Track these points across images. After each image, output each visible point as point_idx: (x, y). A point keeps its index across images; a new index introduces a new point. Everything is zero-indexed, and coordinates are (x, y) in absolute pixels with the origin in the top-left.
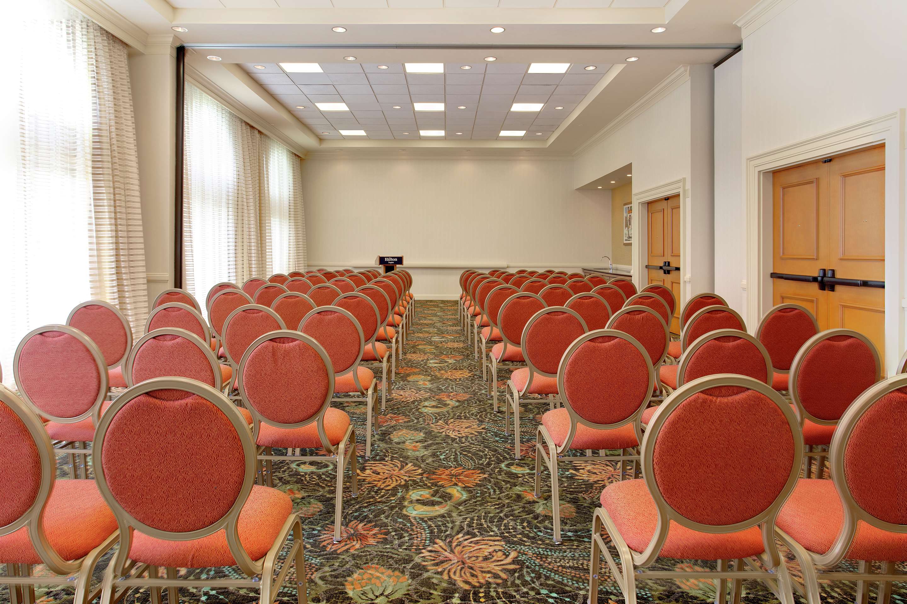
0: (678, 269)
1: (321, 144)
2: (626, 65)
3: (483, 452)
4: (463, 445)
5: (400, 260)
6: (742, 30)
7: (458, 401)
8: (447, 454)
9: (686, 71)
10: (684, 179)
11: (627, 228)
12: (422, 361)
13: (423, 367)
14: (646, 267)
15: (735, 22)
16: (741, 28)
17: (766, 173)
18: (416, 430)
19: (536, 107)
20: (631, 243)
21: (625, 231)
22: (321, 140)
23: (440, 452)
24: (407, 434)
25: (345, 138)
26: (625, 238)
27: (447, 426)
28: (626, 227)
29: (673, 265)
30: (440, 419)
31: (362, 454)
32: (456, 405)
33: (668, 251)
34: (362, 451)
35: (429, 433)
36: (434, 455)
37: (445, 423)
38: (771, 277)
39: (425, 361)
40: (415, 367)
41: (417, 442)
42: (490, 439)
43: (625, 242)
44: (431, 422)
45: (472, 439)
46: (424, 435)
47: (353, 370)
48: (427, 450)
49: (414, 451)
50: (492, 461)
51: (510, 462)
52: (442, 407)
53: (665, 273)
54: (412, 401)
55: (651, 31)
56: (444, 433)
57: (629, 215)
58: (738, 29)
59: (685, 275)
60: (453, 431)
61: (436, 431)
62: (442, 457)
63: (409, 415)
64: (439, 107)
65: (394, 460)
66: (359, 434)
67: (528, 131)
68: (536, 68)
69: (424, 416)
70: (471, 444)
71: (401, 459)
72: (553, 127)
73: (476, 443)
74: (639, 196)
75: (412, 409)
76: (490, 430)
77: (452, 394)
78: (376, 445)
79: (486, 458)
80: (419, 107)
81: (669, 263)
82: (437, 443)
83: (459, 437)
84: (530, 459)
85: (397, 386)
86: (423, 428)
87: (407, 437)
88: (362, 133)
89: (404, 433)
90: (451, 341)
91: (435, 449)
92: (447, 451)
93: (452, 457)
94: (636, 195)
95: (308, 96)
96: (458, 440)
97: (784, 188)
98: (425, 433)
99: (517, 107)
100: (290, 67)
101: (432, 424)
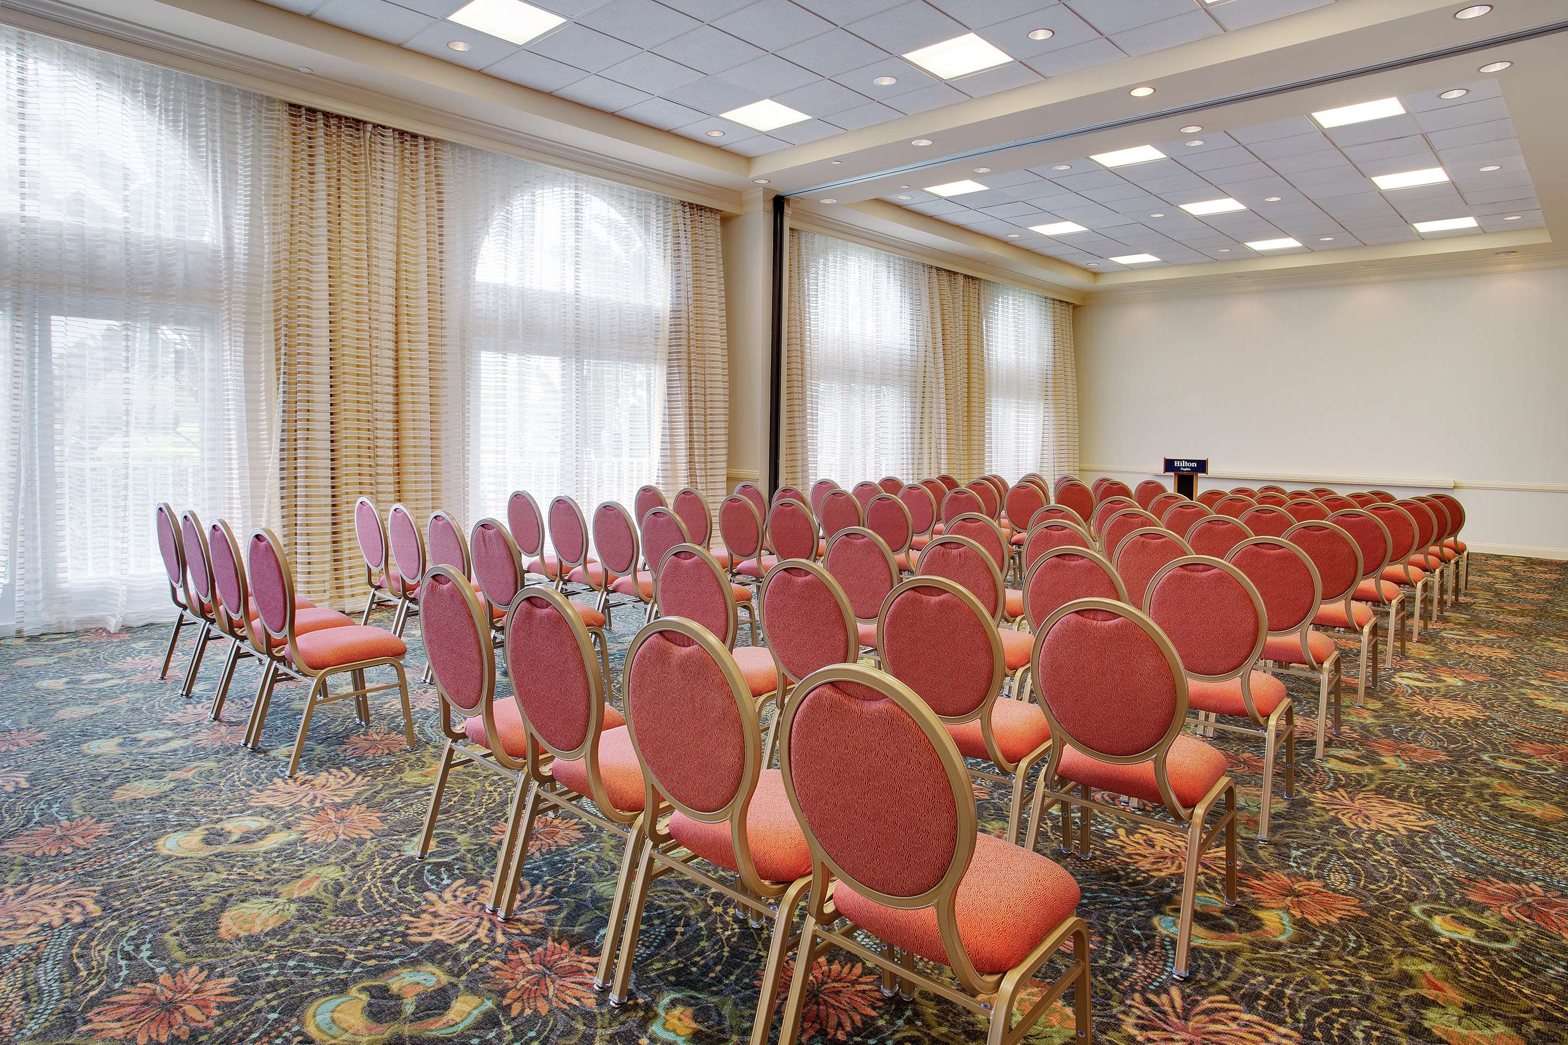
1: (1096, 280)
5: (1202, 466)
7: (1411, 762)
22: (1095, 274)
25: (1131, 268)
27: (1349, 803)
30: (1344, 786)
32: (1400, 769)
44: (1320, 788)
45: (1386, 839)
47: (1241, 677)
51: (1438, 904)
60: (1356, 814)
88: (1148, 258)
95: (1006, 220)
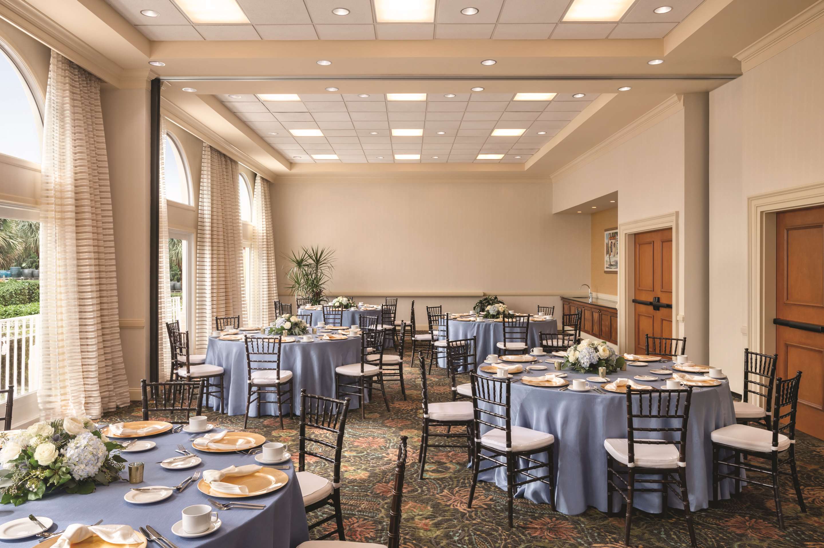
0: (670, 306)
1: (290, 169)
2: (616, 94)
3: (497, 532)
4: (474, 522)
6: (743, 63)
7: (458, 463)
8: (460, 534)
9: (680, 100)
10: (677, 213)
11: (609, 255)
12: (412, 410)
13: (414, 418)
14: (634, 301)
15: (735, 55)
16: (741, 61)
17: (769, 214)
18: (422, 502)
19: (518, 132)
20: (617, 272)
21: (606, 258)
22: (291, 164)
23: (453, 531)
24: (414, 508)
25: (316, 163)
26: (606, 266)
27: (453, 497)
28: (607, 254)
29: (664, 301)
30: (444, 488)
31: (372, 535)
32: (457, 469)
33: (658, 288)
34: (372, 532)
35: (436, 506)
36: (447, 536)
37: (451, 493)
38: (775, 323)
39: (414, 411)
40: (405, 418)
41: (426, 518)
42: (501, 514)
43: (606, 269)
44: (436, 492)
45: (482, 514)
46: (432, 509)
48: (440, 529)
49: (426, 530)
50: (509, 543)
51: (527, 545)
52: (443, 472)
53: (654, 309)
54: (411, 464)
55: (648, 63)
56: (452, 507)
57: (610, 242)
58: (739, 63)
59: (677, 314)
60: (461, 503)
61: (443, 503)
62: (456, 538)
63: (411, 482)
64: (418, 132)
65: (408, 544)
66: (365, 508)
67: (506, 154)
68: (522, 96)
69: (427, 483)
70: (482, 520)
71: (414, 542)
72: (532, 151)
73: (487, 520)
74: (626, 226)
75: (413, 474)
76: (498, 502)
77: (450, 454)
78: (385, 523)
79: (501, 540)
80: (397, 132)
81: (659, 298)
82: (447, 519)
83: (469, 512)
84: (547, 541)
85: (391, 444)
86: (429, 500)
87: (415, 512)
88: (334, 157)
89: (410, 507)
90: (436, 385)
91: (446, 528)
92: (459, 530)
93: (466, 538)
94: (622, 223)
95: (282, 123)
96: (467, 515)
97: (788, 230)
98: (433, 507)
99: (498, 133)
101: (438, 494)
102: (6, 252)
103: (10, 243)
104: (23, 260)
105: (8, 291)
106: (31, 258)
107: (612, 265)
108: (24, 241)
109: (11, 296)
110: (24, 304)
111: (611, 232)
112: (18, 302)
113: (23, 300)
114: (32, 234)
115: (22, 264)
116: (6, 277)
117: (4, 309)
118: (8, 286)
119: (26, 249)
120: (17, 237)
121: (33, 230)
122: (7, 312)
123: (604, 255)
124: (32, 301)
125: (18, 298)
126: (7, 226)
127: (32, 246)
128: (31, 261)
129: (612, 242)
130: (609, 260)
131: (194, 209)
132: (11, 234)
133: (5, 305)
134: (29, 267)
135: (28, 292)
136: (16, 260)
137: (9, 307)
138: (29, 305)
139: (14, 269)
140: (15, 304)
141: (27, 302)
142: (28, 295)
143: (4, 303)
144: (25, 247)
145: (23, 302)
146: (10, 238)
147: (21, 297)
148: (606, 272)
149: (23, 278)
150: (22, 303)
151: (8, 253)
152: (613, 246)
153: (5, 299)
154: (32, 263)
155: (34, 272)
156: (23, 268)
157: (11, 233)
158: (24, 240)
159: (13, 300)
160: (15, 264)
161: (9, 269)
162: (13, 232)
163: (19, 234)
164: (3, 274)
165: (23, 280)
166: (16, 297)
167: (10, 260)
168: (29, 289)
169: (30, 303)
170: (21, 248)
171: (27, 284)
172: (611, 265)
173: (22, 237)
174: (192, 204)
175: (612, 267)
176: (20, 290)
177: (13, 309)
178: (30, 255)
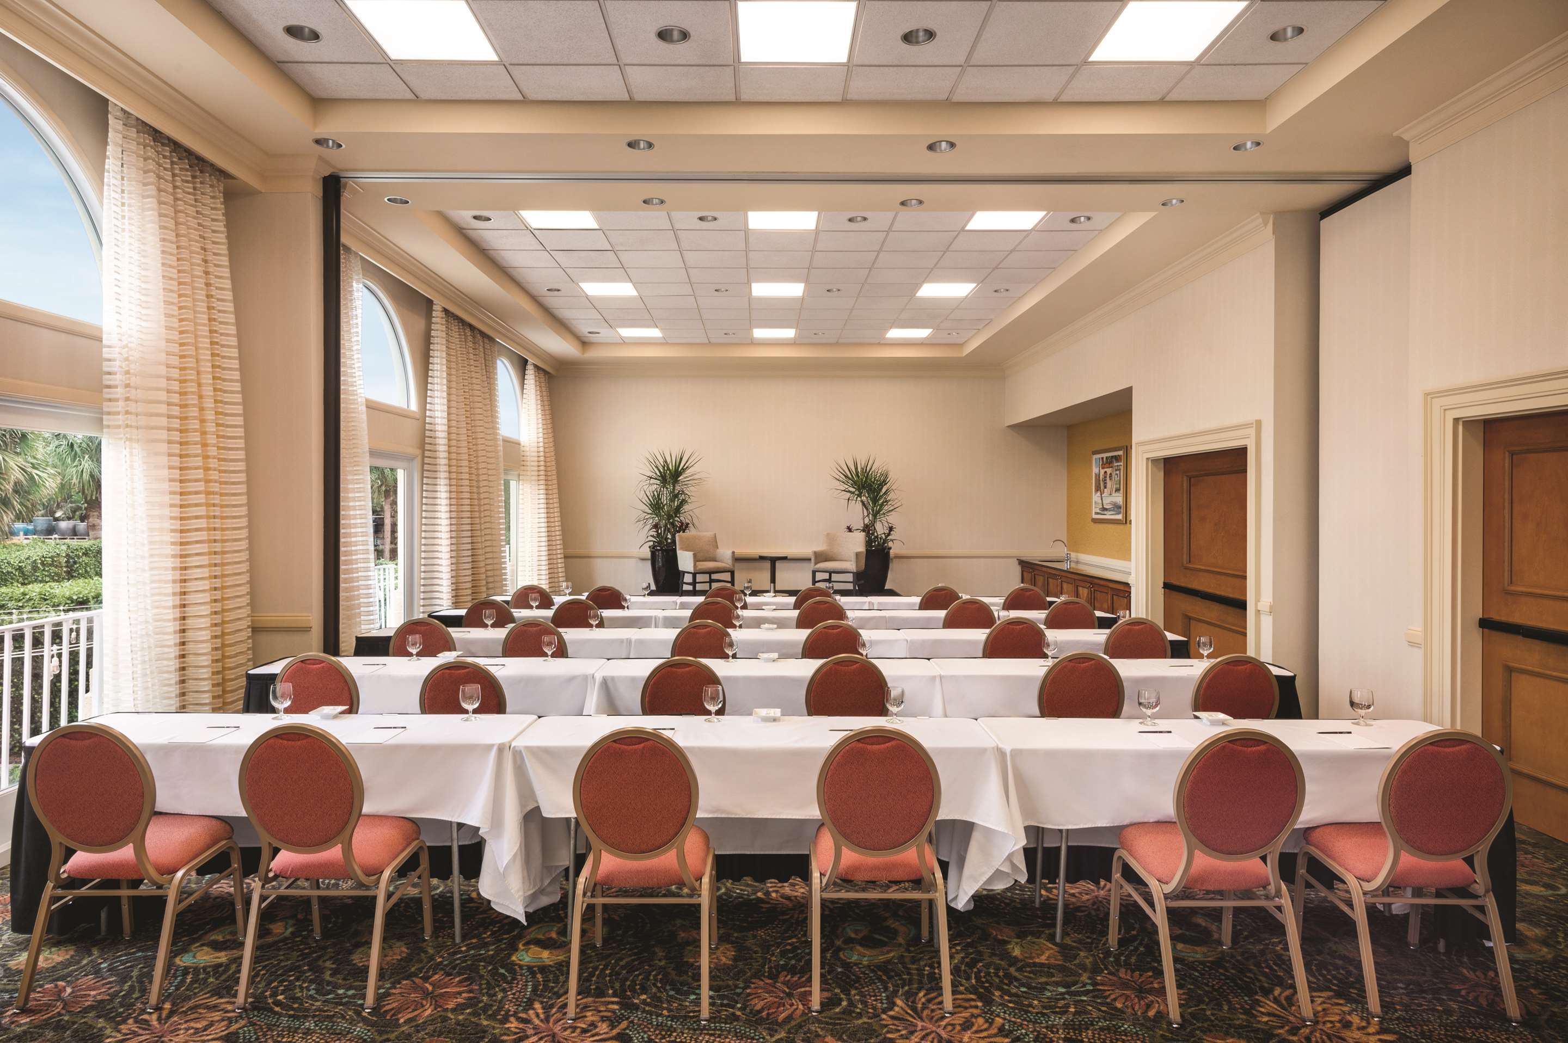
1: (584, 351)
2: (1155, 213)
6: (1411, 145)
9: (1265, 224)
11: (1099, 494)
15: (1395, 132)
16: (1408, 142)
17: (1470, 423)
19: (962, 290)
21: (1096, 497)
22: (584, 343)
25: (624, 343)
26: (1094, 510)
28: (1096, 490)
38: (1480, 626)
43: (1095, 516)
57: (1102, 472)
64: (795, 290)
67: (937, 329)
68: (983, 220)
74: (1147, 447)
80: (761, 290)
88: (655, 333)
94: (1141, 444)
95: (567, 270)
97: (1512, 454)
99: (928, 291)
100: (537, 218)
102: (26, 492)
103: (33, 477)
104: (58, 504)
105: (28, 558)
106: (71, 502)
107: (1106, 509)
108: (59, 473)
109: (35, 568)
110: (57, 581)
111: (1105, 455)
112: (47, 579)
113: (56, 574)
114: (74, 460)
115: (55, 512)
116: (26, 534)
117: (22, 590)
118: (30, 550)
119: (62, 486)
120: (47, 466)
121: (76, 453)
122: (26, 595)
123: (1091, 492)
124: (72, 577)
125: (47, 571)
126: (27, 446)
127: (74, 480)
128: (71, 507)
129: (1106, 472)
130: (1100, 501)
131: (418, 416)
132: (34, 461)
133: (23, 584)
134: (69, 519)
135: (66, 562)
136: (44, 505)
137: (30, 587)
138: (67, 584)
139: (41, 521)
140: (41, 582)
141: (63, 579)
142: (67, 567)
143: (21, 580)
144: (61, 483)
145: (57, 578)
146: (34, 467)
147: (53, 569)
148: (1095, 521)
149: (56, 536)
150: (54, 581)
151: (29, 493)
152: (1108, 478)
153: (23, 573)
154: (74, 512)
155: (78, 528)
156: (56, 519)
157: (35, 458)
158: (59, 471)
159: (38, 574)
160: (43, 512)
161: (31, 522)
162: (39, 456)
163: (50, 461)
164: (19, 530)
165: (58, 541)
166: (44, 570)
167: (32, 505)
168: (68, 555)
169: (69, 580)
170: (54, 485)
171: (64, 548)
172: (1104, 509)
173: (55, 466)
174: (414, 407)
175: (1105, 512)
176: (52, 557)
177: (38, 590)
178: (70, 496)
